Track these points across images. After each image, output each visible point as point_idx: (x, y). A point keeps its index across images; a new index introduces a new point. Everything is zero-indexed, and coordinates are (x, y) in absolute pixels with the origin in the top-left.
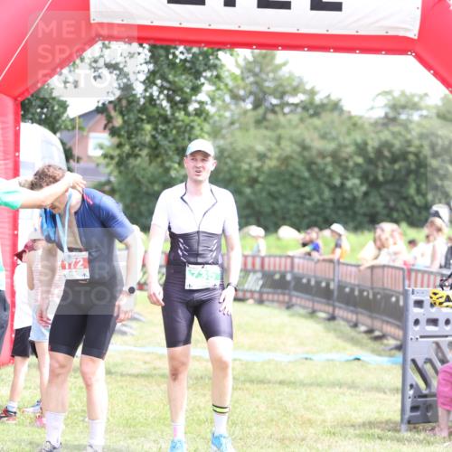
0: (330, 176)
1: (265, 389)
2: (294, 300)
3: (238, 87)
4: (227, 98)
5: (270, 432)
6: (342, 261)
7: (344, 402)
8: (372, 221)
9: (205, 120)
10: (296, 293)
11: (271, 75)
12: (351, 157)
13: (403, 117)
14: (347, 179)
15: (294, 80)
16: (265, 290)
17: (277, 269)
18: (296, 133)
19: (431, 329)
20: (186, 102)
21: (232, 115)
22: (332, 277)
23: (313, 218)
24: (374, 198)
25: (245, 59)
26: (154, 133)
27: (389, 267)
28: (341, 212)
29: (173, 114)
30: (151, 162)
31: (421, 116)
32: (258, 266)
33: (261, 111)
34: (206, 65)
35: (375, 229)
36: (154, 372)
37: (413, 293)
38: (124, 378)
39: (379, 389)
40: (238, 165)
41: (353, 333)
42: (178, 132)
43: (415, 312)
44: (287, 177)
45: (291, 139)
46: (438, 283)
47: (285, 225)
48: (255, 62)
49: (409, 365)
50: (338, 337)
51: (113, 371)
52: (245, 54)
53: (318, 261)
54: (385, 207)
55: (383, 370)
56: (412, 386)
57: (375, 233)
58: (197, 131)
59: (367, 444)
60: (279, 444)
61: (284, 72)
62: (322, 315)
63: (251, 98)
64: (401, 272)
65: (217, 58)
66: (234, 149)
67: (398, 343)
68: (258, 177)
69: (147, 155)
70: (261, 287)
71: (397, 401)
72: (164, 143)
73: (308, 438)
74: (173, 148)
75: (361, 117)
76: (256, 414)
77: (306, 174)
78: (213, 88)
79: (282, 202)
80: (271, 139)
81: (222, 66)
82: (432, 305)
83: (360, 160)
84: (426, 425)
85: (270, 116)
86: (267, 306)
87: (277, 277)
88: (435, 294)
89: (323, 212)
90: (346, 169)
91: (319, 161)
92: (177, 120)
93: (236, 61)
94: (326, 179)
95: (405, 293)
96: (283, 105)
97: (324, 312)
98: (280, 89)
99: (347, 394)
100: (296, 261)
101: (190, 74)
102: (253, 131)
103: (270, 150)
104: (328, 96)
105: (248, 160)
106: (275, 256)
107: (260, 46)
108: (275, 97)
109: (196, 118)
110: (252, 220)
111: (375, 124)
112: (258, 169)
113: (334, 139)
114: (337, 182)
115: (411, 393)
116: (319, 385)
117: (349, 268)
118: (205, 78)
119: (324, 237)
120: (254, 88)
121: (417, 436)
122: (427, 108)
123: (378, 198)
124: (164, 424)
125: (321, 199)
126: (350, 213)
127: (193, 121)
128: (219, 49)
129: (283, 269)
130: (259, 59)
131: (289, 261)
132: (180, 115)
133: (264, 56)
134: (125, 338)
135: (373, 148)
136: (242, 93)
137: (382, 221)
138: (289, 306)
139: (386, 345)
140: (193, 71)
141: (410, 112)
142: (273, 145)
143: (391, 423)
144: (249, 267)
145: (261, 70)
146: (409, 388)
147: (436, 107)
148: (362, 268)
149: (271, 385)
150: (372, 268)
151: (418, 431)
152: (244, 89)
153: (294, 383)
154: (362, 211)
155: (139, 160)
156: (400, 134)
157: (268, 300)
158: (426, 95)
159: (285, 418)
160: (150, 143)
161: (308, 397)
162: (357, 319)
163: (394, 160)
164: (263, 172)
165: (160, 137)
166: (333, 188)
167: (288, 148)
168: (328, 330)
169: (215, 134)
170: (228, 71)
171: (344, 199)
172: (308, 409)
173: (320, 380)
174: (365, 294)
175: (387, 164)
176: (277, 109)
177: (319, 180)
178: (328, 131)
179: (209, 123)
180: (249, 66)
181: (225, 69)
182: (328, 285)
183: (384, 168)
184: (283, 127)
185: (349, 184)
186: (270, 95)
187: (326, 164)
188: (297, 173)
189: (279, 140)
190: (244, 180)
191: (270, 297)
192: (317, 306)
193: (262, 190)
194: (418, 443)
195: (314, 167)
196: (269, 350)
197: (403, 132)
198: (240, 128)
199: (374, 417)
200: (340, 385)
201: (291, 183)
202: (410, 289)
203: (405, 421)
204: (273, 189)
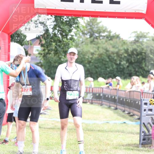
0: (116, 60)
1: (93, 133)
2: (103, 103)
3: (85, 30)
4: (81, 34)
5: (95, 148)
6: (119, 89)
7: (120, 137)
8: (130, 76)
9: (73, 41)
10: (103, 100)
11: (96, 26)
12: (123, 54)
13: (141, 40)
14: (122, 61)
15: (103, 28)
16: (93, 99)
17: (98, 92)
18: (104, 46)
19: (150, 112)
20: (67, 35)
21: (83, 40)
22: (116, 95)
23: (110, 75)
24: (131, 68)
25: (87, 20)
26: (56, 46)
27: (135, 91)
28: (119, 73)
29: (62, 39)
30: (55, 55)
31: (147, 40)
32: (91, 91)
33: (92, 38)
34: (74, 22)
35: (131, 78)
36: (55, 127)
37: (144, 100)
38: (45, 129)
39: (132, 133)
40: (84, 57)
41: (123, 114)
42: (64, 46)
43: (144, 107)
44: (101, 61)
45: (103, 48)
46: (152, 97)
47: (100, 77)
48: (90, 21)
49: (142, 125)
50: (118, 115)
51: (41, 127)
52: (87, 19)
53: (112, 89)
54: (134, 71)
55: (133, 126)
56: (143, 132)
57: (131, 80)
58: (70, 45)
59: (128, 152)
60: (98, 152)
61: (100, 25)
62: (113, 108)
63: (89, 34)
64: (140, 93)
65: (78, 20)
66: (83, 51)
67: (139, 117)
68: (91, 60)
69: (53, 53)
70: (92, 98)
71: (138, 137)
72: (59, 49)
73: (108, 150)
74: (62, 51)
75: (126, 40)
76: (90, 141)
77: (108, 60)
78: (76, 30)
79: (99, 69)
80: (96, 48)
81: (79, 23)
82: (150, 104)
83: (126, 55)
84: (148, 145)
85: (96, 40)
86: (94, 105)
87: (97, 95)
88: (151, 100)
89: (114, 73)
90: (121, 58)
91: (112, 55)
92: (64, 41)
93: (84, 21)
94: (114, 61)
95: (141, 100)
96: (100, 36)
97: (113, 107)
98: (99, 31)
99: (121, 135)
100: (104, 89)
101: (68, 26)
102: (89, 45)
103: (95, 52)
104: (115, 33)
105: (88, 55)
106: (97, 88)
107: (92, 16)
108: (97, 34)
109: (70, 41)
110: (89, 75)
111: (131, 43)
112: (91, 58)
113: (117, 48)
114: (118, 62)
115: (143, 134)
116: (112, 132)
117: (122, 92)
118: (73, 27)
119: (113, 81)
120: (90, 30)
121: (145, 149)
122: (149, 37)
123: (132, 68)
124: (58, 145)
125: (113, 68)
126: (123, 73)
127: (69, 42)
128: (78, 17)
129: (99, 92)
130: (92, 21)
131: (101, 89)
132: (65, 40)
133: (94, 20)
134: (45, 116)
135: (130, 51)
136: (86, 32)
137: (133, 76)
138: (101, 105)
139: (135, 118)
140: (69, 24)
141: (143, 38)
142: (96, 50)
143: (136, 144)
144: (88, 91)
145: (92, 24)
146: (142, 132)
147: (152, 37)
148: (126, 92)
149: (95, 132)
150: (130, 92)
151: (145, 147)
152: (87, 31)
153: (103, 131)
154: (126, 72)
155: (51, 55)
156: (140, 46)
157: (94, 103)
158: (149, 33)
159: (100, 143)
160: (54, 49)
161: (108, 136)
162: (125, 109)
163: (138, 55)
164: (93, 59)
165: (58, 47)
166: (116, 64)
167: (102, 51)
168: (115, 113)
169: (77, 46)
170: (81, 25)
171: (120, 68)
172: (108, 140)
173: (112, 130)
174: (127, 100)
175: (135, 56)
176: (98, 38)
177: (112, 62)
178: (115, 45)
179: (74, 42)
180: (88, 23)
181: (80, 24)
182: (115, 97)
183: (134, 58)
184: (100, 44)
185: (122, 63)
186: (96, 33)
187: (114, 56)
188: (104, 59)
189: (98, 48)
190: (86, 62)
191: (95, 102)
192: (111, 105)
193: (92, 65)
194: (145, 151)
195: (110, 57)
196: (95, 120)
197: (141, 45)
198: (85, 44)
199: (130, 142)
200: (119, 132)
201: (102, 63)
202: (143, 99)
203: (141, 144)
204: (96, 65)
